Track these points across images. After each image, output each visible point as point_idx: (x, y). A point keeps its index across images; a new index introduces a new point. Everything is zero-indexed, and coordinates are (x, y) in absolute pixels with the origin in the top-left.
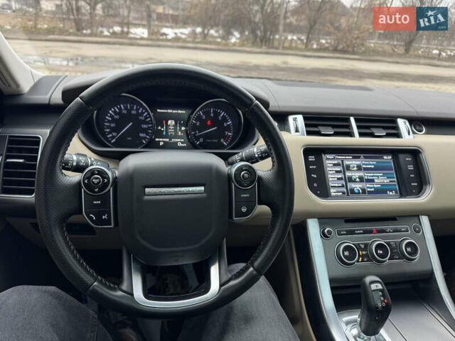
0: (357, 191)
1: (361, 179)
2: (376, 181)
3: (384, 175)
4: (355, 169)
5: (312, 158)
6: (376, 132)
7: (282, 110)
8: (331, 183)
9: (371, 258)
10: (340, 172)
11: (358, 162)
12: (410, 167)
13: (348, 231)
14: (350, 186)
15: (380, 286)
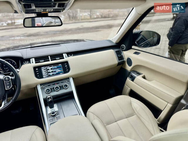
2: (56, 71)
3: (59, 69)
4: (50, 69)
5: (37, 69)
6: (57, 59)
7: (28, 58)
8: (43, 75)
9: (55, 91)
10: (46, 71)
11: (51, 67)
12: (66, 66)
13: (48, 86)
14: (49, 74)
15: (50, 96)
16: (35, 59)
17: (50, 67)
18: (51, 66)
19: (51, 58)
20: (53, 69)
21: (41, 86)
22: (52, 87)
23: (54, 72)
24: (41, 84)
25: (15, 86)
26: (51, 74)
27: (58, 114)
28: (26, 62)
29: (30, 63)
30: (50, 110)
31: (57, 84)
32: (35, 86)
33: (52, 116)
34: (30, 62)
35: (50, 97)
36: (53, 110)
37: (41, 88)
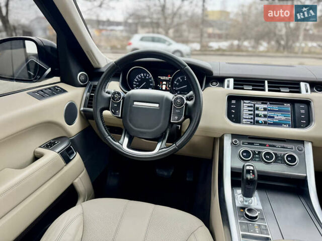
0: (260, 122)
1: (265, 116)
2: (275, 117)
3: (282, 114)
4: (262, 110)
5: (234, 102)
6: (282, 90)
7: (221, 75)
9: (261, 160)
10: (251, 110)
11: (265, 106)
12: (303, 111)
13: (249, 144)
14: (257, 119)
15: (251, 168)
16: (234, 81)
17: (262, 103)
18: (266, 103)
19: (269, 87)
20: (269, 110)
21: (232, 139)
22: (257, 148)
23: (270, 117)
27: (263, 219)
28: (214, 83)
29: (223, 87)
31: (270, 146)
33: (247, 216)
34: (222, 85)
35: (253, 170)
36: (247, 203)
37: (232, 143)
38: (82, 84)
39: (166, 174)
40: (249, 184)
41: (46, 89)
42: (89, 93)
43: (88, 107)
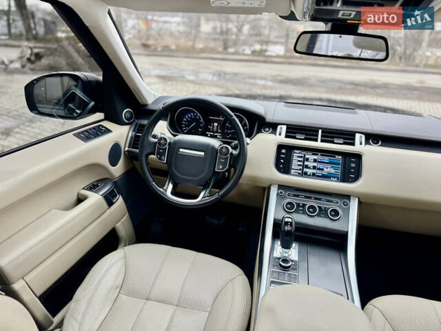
0: (309, 174)
1: (314, 168)
2: (325, 170)
3: (333, 167)
4: (312, 161)
5: (284, 151)
6: (336, 141)
7: (274, 121)
8: (293, 167)
9: (304, 213)
10: (301, 161)
11: (316, 157)
12: (353, 165)
13: (295, 195)
14: (305, 170)
15: (290, 220)
16: (287, 128)
17: (313, 154)
18: (317, 155)
19: (322, 136)
20: (319, 162)
21: (278, 189)
22: (301, 201)
23: (319, 169)
24: (281, 187)
25: (233, 169)
26: (310, 171)
27: (295, 269)
28: (267, 129)
29: (275, 134)
30: (279, 251)
31: (315, 199)
32: (266, 185)
33: (280, 265)
34: (274, 132)
35: (291, 223)
36: (286, 255)
37: (278, 194)
38: (127, 121)
39: (216, 222)
40: (287, 236)
41: (90, 129)
42: (134, 133)
43: (133, 148)
